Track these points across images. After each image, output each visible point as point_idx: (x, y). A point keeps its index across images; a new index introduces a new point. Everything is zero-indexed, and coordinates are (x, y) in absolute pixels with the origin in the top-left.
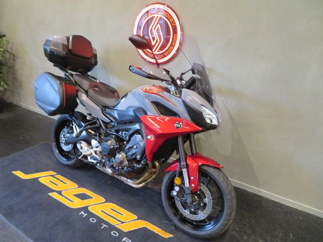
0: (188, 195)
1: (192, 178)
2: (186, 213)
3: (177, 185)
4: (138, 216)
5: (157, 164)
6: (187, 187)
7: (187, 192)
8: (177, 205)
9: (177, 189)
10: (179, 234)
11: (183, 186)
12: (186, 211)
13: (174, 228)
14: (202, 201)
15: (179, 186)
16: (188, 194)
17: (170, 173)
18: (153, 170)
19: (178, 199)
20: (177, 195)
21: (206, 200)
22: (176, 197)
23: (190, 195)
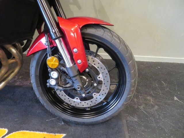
0: (74, 79)
1: (75, 50)
2: (76, 102)
3: (52, 70)
4: (8, 129)
5: (14, 51)
6: (71, 68)
7: (71, 74)
8: (60, 96)
9: (54, 75)
10: (72, 129)
11: (62, 68)
12: (75, 100)
13: (63, 123)
14: (95, 80)
15: (56, 70)
16: (74, 77)
17: (37, 56)
18: (11, 61)
19: (61, 88)
20: (57, 84)
21: (100, 77)
22: (56, 87)
23: (78, 77)
